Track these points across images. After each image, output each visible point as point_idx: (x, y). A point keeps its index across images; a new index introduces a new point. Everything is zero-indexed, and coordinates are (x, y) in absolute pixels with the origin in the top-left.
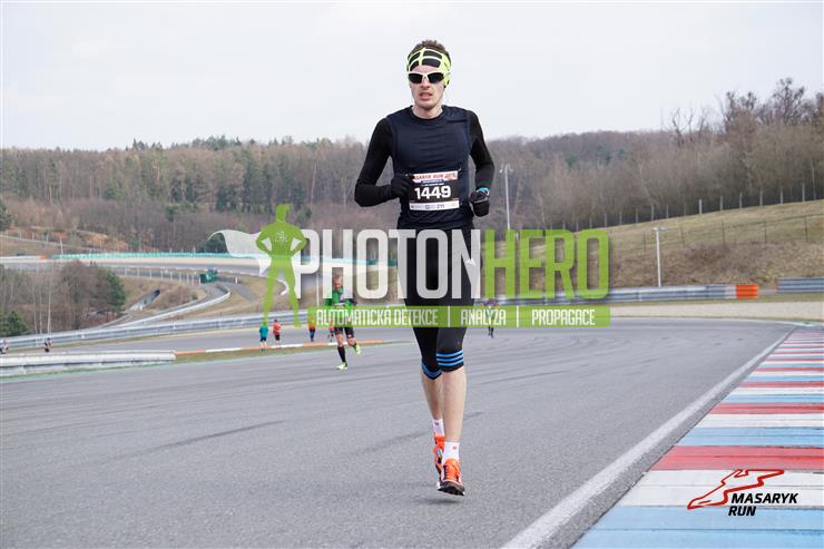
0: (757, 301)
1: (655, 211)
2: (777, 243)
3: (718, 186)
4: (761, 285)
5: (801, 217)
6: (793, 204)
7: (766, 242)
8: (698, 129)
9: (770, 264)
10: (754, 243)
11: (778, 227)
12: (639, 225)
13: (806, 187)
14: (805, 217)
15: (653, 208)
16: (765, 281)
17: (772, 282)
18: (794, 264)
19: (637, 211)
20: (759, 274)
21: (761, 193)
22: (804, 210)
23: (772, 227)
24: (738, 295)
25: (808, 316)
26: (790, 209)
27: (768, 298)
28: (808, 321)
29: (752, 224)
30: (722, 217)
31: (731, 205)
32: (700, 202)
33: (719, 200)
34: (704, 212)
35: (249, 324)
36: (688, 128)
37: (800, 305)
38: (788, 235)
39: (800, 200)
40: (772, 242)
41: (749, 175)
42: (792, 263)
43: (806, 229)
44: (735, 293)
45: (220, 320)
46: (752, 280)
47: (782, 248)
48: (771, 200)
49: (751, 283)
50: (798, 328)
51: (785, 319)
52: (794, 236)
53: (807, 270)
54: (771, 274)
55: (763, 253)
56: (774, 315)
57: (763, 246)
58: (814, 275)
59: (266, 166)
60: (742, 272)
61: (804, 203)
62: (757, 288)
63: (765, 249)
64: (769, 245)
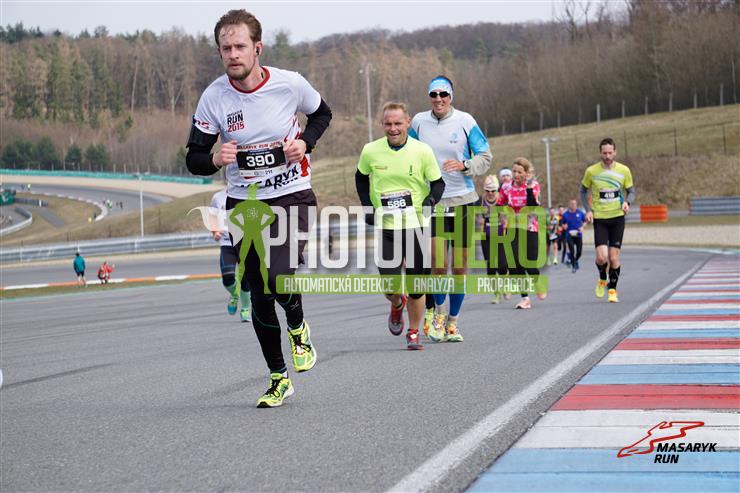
0: (665, 225)
1: (545, 117)
2: (689, 156)
3: (620, 88)
4: (670, 206)
5: (718, 124)
6: (708, 109)
7: (676, 154)
8: (596, 20)
9: (681, 181)
10: (662, 156)
11: (691, 137)
12: (526, 135)
13: (725, 88)
14: (722, 124)
15: (542, 115)
16: (675, 201)
17: (684, 202)
18: (710, 180)
19: (523, 118)
20: (668, 192)
21: (671, 95)
22: (722, 115)
23: (684, 138)
24: (642, 218)
25: (725, 241)
26: (705, 115)
27: (679, 222)
28: (725, 248)
29: (660, 133)
30: (624, 125)
31: (635, 111)
32: (598, 107)
33: (620, 104)
34: (603, 118)
35: (57, 255)
36: (584, 19)
37: (717, 229)
38: (703, 146)
39: (718, 104)
40: (683, 155)
41: (657, 74)
42: (707, 180)
43: (724, 139)
44: (639, 215)
45: (22, 250)
46: (660, 200)
47: (696, 162)
48: (683, 104)
49: (659, 203)
50: (714, 256)
51: (698, 246)
52: (709, 147)
53: (725, 187)
54: (682, 192)
55: (673, 168)
56: (685, 240)
57: (672, 159)
58: (733, 193)
59: (75, 64)
60: (648, 190)
61: (722, 107)
62: (665, 209)
63: (676, 162)
64: (680, 158)
